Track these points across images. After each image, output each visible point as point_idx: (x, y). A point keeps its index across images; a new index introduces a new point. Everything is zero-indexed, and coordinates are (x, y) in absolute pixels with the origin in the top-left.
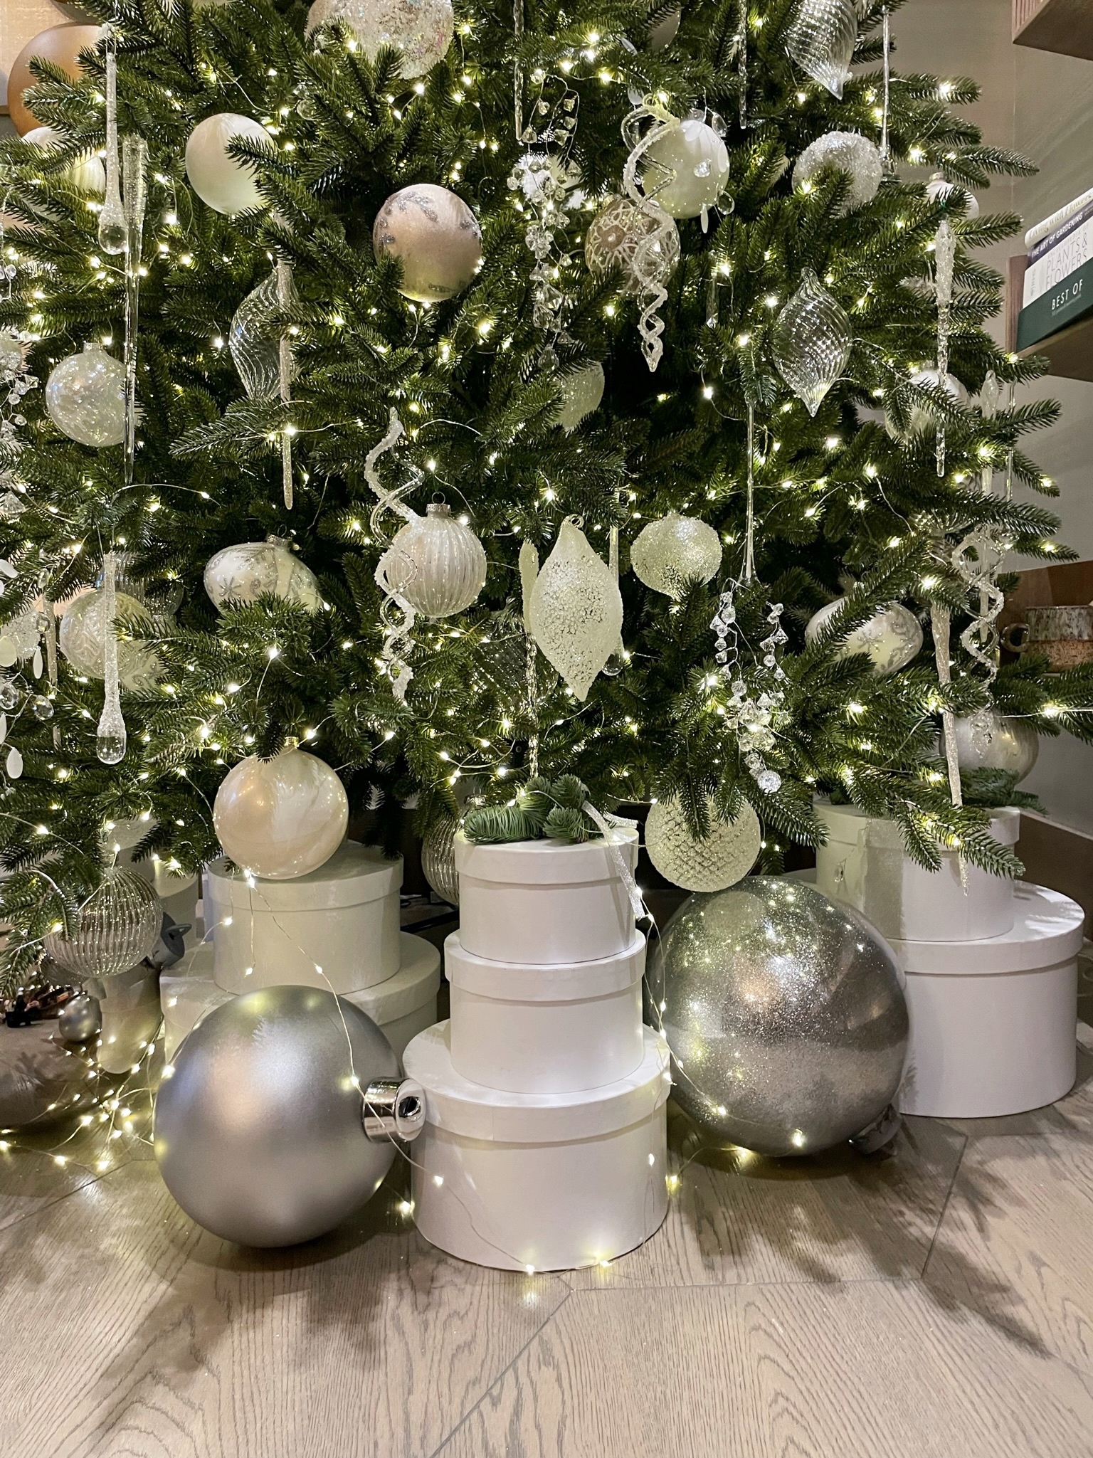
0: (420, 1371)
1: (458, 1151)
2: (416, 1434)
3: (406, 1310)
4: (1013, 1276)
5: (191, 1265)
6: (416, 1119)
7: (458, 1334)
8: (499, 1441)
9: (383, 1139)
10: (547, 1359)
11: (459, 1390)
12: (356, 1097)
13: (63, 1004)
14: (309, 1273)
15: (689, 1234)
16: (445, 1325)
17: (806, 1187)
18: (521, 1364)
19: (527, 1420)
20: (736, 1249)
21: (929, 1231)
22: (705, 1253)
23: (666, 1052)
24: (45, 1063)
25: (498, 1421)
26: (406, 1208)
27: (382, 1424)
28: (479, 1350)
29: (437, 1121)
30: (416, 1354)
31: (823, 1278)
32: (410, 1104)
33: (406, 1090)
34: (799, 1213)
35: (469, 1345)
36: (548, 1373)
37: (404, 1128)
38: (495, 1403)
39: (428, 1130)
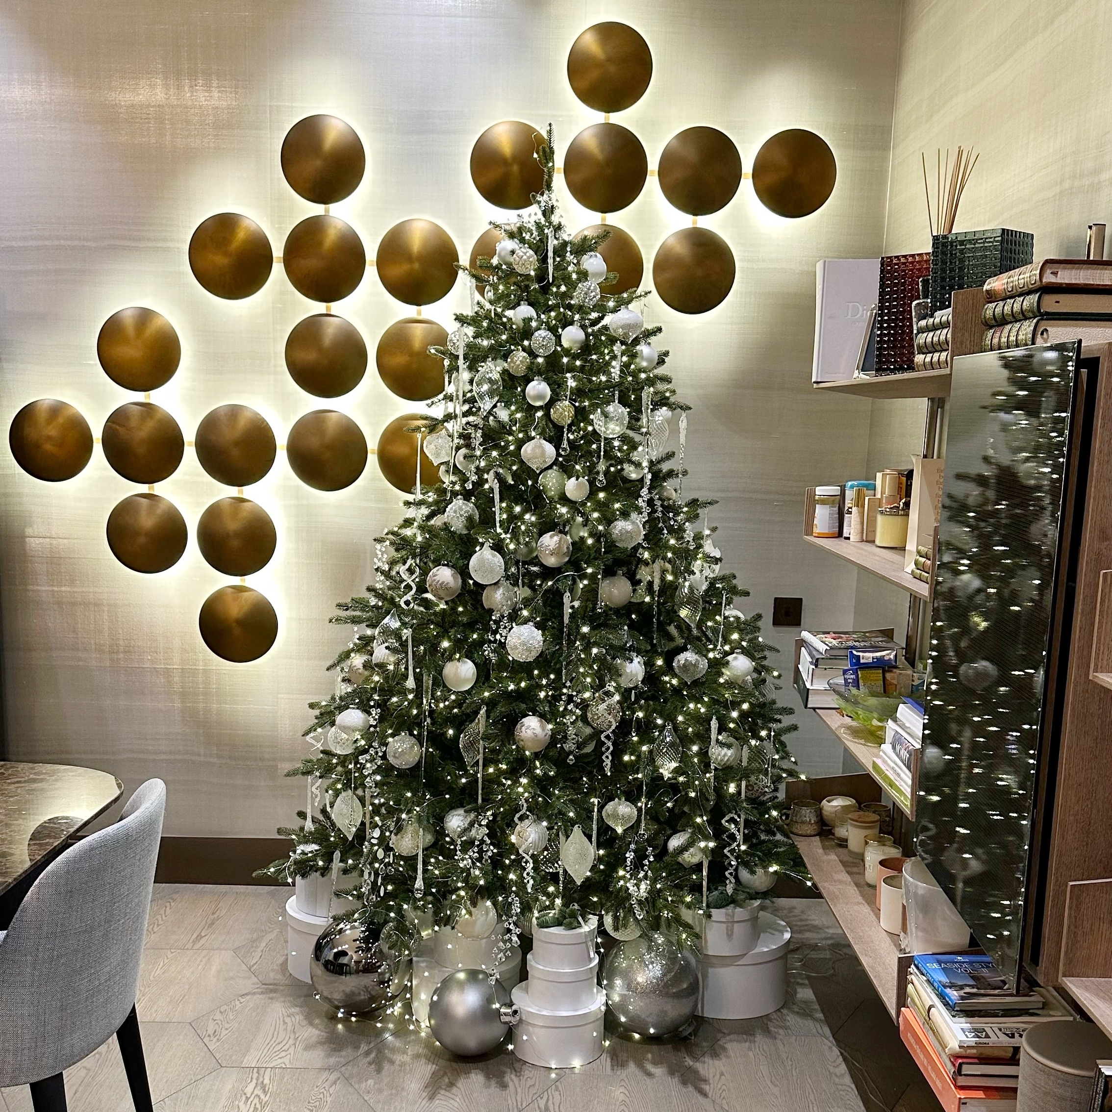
0: (519, 1090)
1: (531, 1029)
2: (519, 1104)
3: (513, 1077)
4: (711, 1077)
5: (441, 1060)
6: (517, 1018)
7: (530, 1083)
8: (542, 1106)
9: (506, 1023)
10: (557, 1089)
11: (531, 1095)
12: (498, 1010)
13: (380, 967)
14: (480, 1065)
15: (609, 1060)
16: (526, 1080)
17: (655, 1048)
18: (549, 1091)
19: (550, 1102)
20: (623, 1065)
21: (691, 1063)
22: (612, 1066)
23: (604, 999)
24: (372, 990)
25: (542, 1103)
26: (510, 1047)
27: (510, 1101)
28: (537, 1087)
29: (524, 1018)
30: (517, 1086)
31: (649, 1074)
32: (515, 1012)
33: (514, 1008)
34: (650, 1056)
35: (533, 1085)
36: (557, 1093)
37: (514, 1020)
38: (542, 1098)
39: (521, 1020)
